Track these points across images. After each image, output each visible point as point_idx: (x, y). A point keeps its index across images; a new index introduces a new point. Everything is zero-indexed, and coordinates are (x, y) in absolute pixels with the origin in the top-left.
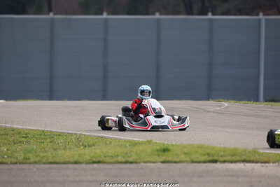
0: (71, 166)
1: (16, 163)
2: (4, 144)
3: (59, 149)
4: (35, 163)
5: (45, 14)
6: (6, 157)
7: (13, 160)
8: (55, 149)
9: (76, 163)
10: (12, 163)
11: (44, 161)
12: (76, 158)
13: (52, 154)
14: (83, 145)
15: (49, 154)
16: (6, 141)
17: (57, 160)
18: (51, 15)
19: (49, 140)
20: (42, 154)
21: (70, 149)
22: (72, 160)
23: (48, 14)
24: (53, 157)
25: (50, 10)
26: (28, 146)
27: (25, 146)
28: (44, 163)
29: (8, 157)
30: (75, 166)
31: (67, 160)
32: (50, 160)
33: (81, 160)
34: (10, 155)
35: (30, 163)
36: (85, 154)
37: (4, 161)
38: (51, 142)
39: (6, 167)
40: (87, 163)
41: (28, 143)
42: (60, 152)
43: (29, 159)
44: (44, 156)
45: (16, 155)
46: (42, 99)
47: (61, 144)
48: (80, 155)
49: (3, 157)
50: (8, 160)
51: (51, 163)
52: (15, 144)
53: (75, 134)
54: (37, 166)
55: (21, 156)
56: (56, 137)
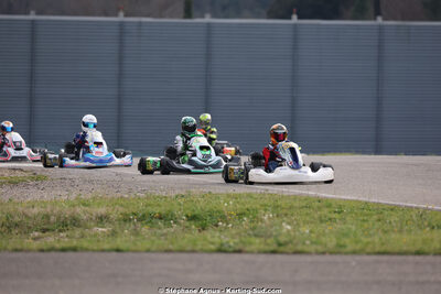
0: (411, 258)
1: (324, 253)
2: (306, 223)
3: (393, 231)
4: (354, 253)
5: (369, 19)
6: (308, 242)
7: (320, 248)
8: (385, 232)
9: (418, 253)
10: (318, 253)
11: (368, 250)
12: (419, 246)
13: (381, 239)
14: (428, 226)
15: (377, 239)
16: (308, 219)
17: (389, 249)
18: (380, 20)
19: (375, 217)
20: (365, 240)
21: (410, 231)
22: (413, 249)
23: (375, 19)
24: (383, 244)
25: (377, 13)
26: (343, 227)
27: (338, 226)
28: (369, 254)
29: (312, 243)
30: (418, 258)
31: (405, 248)
32: (377, 249)
33: (426, 249)
34: (314, 240)
35: (347, 253)
36: (432, 240)
37: (306, 249)
38: (379, 220)
39: (308, 258)
40: (435, 254)
41: (344, 221)
42: (393, 236)
43: (344, 246)
44: (368, 243)
45: (323, 239)
46: (364, 153)
47: (394, 224)
48: (424, 242)
49: (304, 244)
50: (312, 248)
51: (379, 253)
52: (322, 221)
53: (417, 208)
54: (358, 258)
55: (331, 242)
56: (386, 213)
